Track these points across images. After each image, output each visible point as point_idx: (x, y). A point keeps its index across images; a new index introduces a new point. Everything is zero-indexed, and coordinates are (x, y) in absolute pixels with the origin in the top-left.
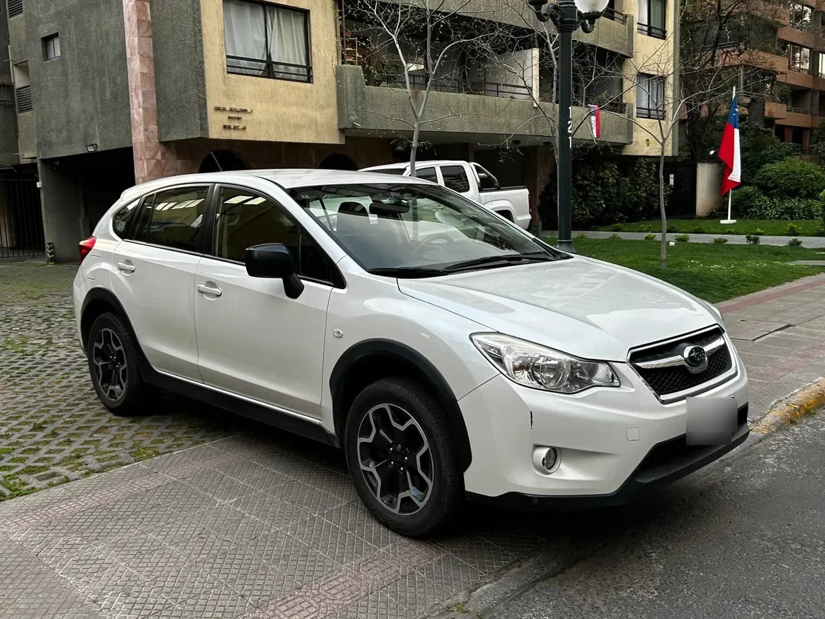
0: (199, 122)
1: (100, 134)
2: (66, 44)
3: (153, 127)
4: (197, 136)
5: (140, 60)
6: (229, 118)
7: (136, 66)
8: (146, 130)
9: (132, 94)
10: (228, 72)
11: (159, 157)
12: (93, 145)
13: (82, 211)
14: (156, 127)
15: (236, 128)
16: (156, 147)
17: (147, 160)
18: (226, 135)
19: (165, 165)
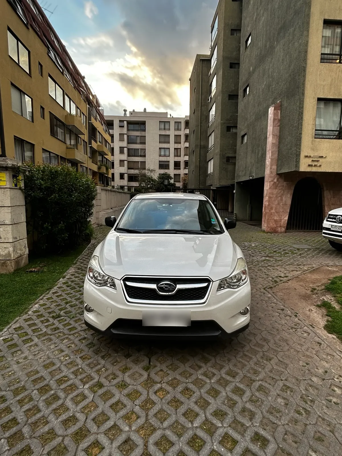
0: (295, 163)
1: (255, 171)
2: (249, 137)
3: (275, 167)
4: (293, 170)
5: (272, 137)
6: (312, 161)
7: (270, 140)
8: (271, 168)
9: (267, 153)
10: (315, 138)
11: (275, 180)
12: (252, 176)
13: (249, 202)
14: (276, 167)
15: (315, 166)
16: (274, 176)
17: (269, 182)
18: (309, 169)
19: (278, 184)
